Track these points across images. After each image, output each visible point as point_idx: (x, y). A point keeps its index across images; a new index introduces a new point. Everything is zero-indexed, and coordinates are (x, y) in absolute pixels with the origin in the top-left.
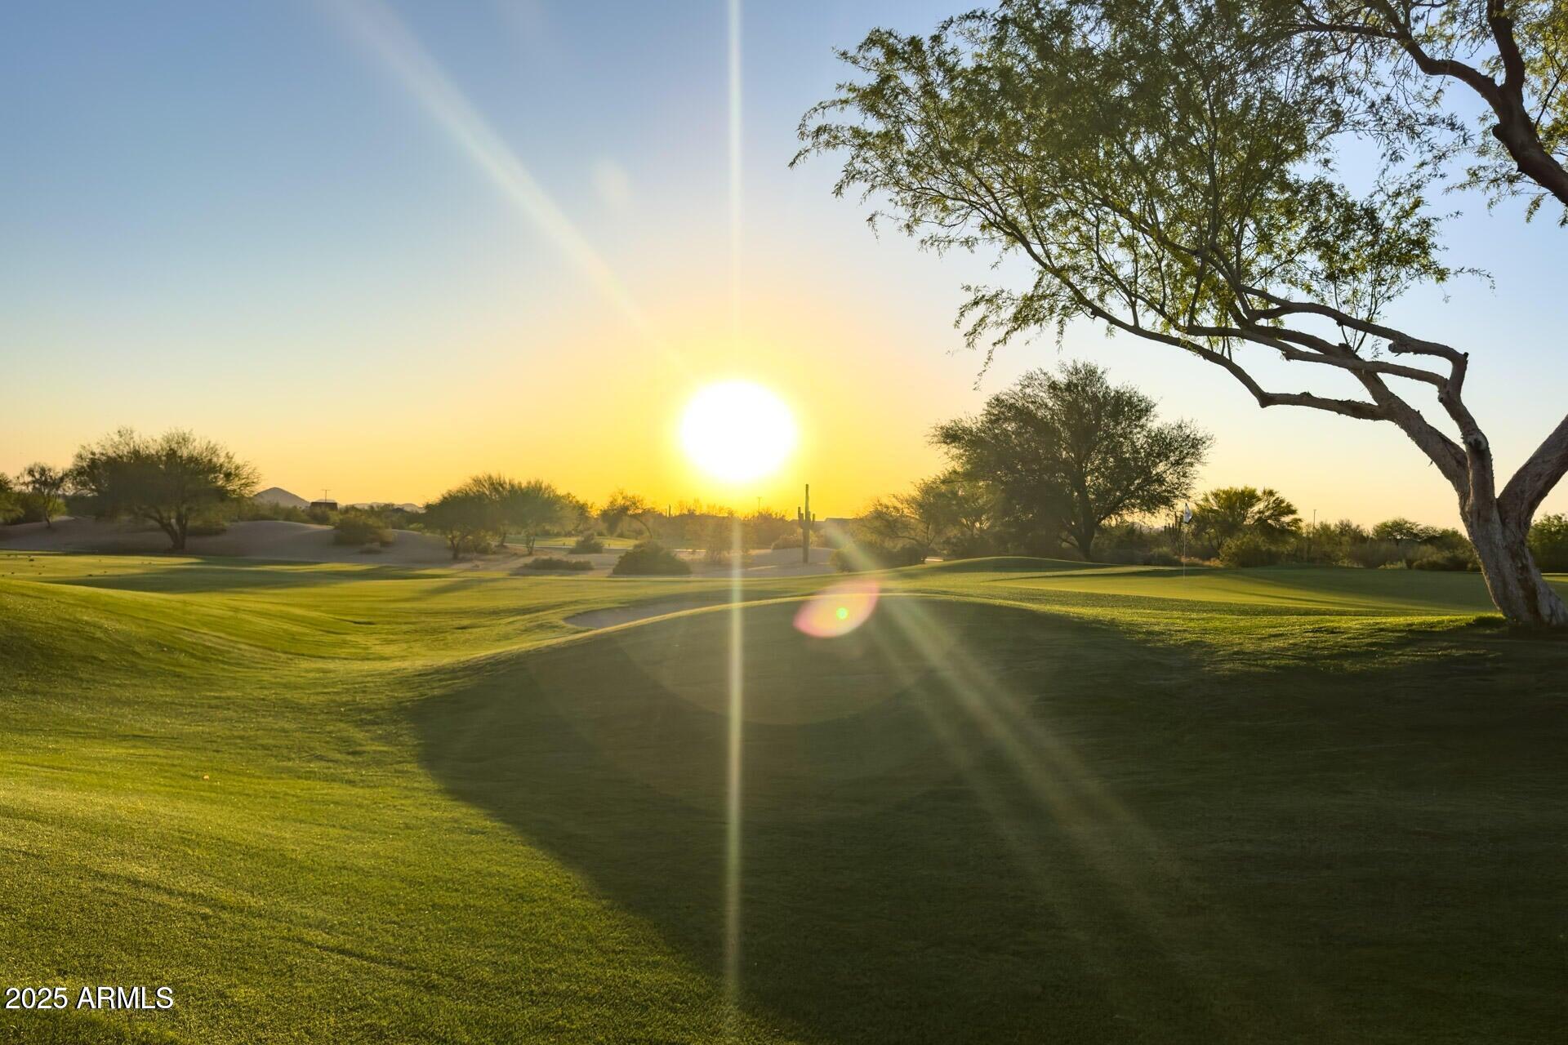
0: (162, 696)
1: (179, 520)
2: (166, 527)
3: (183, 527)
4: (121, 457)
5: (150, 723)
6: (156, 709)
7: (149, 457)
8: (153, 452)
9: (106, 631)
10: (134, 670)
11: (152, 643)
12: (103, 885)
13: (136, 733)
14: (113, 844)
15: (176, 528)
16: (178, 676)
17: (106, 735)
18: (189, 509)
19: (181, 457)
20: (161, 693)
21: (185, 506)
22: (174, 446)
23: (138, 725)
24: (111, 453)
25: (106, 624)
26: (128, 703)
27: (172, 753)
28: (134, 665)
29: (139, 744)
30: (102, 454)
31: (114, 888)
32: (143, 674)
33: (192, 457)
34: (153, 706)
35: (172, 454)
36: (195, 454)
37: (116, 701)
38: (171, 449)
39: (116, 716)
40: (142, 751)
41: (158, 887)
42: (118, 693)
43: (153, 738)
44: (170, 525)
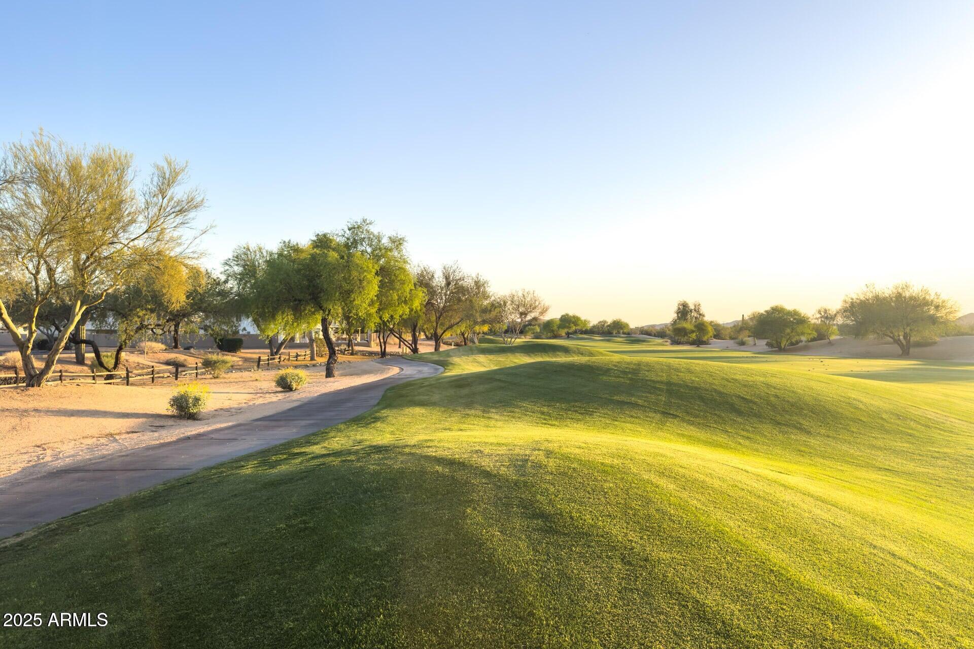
0: (901, 447)
1: (905, 337)
2: (897, 341)
3: (908, 342)
4: (868, 300)
5: (895, 462)
6: (898, 455)
7: (885, 299)
8: (887, 296)
9: (865, 404)
10: (883, 429)
11: (892, 413)
12: (875, 551)
13: (886, 467)
14: (879, 530)
15: (904, 342)
16: (910, 435)
17: (869, 466)
18: (911, 330)
19: (905, 297)
20: (899, 445)
21: (909, 328)
22: (900, 291)
23: (887, 463)
24: (862, 298)
25: (864, 400)
26: (880, 448)
27: (909, 483)
28: (882, 426)
29: (888, 474)
30: (857, 299)
31: (881, 555)
32: (888, 432)
33: (912, 297)
34: (896, 452)
35: (899, 296)
36: (914, 295)
37: (873, 447)
38: (898, 293)
39: (874, 455)
40: (890, 479)
41: (907, 562)
42: (875, 442)
43: (896, 471)
44: (899, 340)
